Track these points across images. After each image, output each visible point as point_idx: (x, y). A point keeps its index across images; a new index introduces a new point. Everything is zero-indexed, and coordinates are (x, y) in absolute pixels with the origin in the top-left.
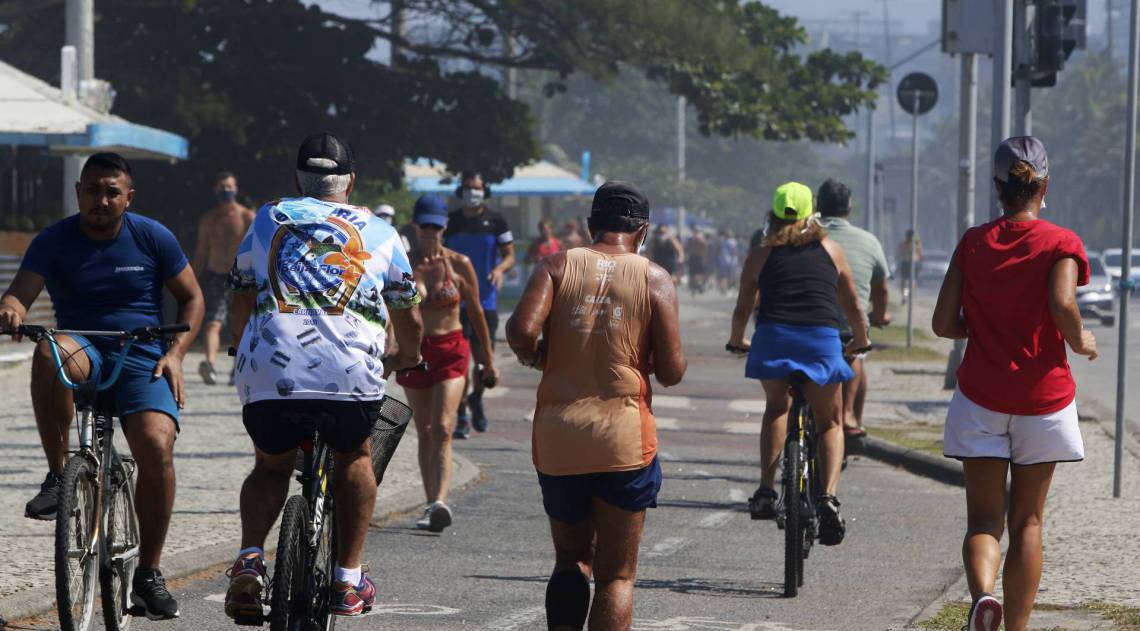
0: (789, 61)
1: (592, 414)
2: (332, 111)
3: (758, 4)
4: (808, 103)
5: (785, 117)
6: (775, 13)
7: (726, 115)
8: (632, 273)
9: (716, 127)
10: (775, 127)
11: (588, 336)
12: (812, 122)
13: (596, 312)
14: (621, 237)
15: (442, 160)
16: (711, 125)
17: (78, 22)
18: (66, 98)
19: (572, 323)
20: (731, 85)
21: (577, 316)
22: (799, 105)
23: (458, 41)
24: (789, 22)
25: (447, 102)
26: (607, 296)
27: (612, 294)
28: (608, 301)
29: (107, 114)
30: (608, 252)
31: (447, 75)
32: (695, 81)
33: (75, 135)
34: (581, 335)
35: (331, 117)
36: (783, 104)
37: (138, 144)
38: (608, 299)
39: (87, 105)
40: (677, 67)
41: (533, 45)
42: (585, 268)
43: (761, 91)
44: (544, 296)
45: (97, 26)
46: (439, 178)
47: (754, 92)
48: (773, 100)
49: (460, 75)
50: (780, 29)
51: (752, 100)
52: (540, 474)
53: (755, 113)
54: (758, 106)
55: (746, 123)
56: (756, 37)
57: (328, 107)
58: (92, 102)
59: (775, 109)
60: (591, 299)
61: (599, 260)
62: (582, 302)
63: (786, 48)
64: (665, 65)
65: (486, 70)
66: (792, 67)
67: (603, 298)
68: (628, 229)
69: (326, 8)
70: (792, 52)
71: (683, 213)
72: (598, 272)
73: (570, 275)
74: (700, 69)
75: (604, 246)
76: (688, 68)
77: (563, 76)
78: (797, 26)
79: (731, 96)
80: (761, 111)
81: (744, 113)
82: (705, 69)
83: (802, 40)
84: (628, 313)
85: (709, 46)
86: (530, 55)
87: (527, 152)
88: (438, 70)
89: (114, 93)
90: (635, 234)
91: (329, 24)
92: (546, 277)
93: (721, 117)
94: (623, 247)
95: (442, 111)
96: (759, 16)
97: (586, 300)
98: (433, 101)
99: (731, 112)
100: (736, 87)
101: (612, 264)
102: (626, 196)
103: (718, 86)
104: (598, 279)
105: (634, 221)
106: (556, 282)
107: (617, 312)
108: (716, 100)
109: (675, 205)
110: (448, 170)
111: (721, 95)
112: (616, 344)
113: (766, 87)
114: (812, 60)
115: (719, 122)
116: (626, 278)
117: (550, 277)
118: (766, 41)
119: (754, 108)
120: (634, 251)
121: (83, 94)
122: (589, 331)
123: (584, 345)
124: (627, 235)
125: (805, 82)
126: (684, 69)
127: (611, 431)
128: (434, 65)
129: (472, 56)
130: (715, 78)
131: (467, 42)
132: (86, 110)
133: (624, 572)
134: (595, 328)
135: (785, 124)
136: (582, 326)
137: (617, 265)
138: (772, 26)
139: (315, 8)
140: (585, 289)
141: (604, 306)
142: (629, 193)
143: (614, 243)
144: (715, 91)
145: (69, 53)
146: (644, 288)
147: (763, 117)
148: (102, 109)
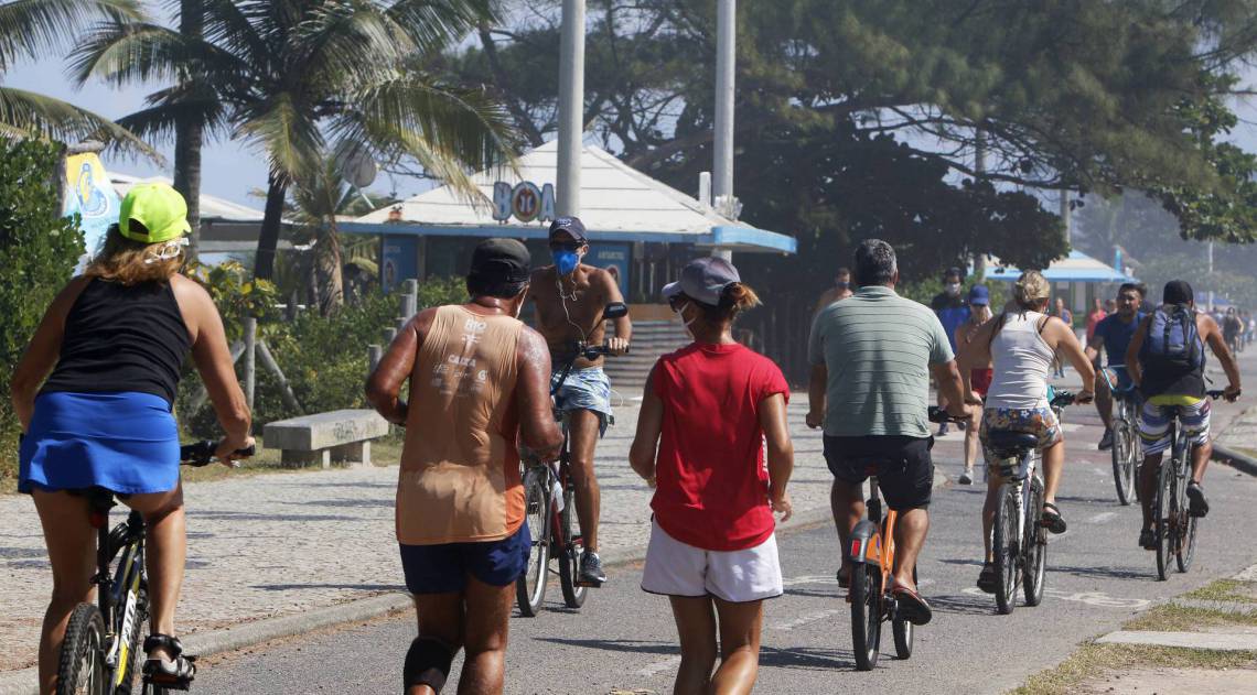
0: (1249, 186)
1: (454, 481)
2: (917, 219)
3: (1226, 143)
5: (1245, 227)
6: (1239, 150)
7: (1200, 225)
8: (502, 335)
9: (1192, 234)
10: (1236, 234)
13: (460, 373)
15: (996, 255)
16: (1189, 232)
17: (723, 154)
18: (702, 209)
19: (434, 382)
20: (1205, 203)
21: (440, 376)
23: (1006, 170)
25: (1001, 214)
26: (472, 358)
27: (478, 355)
28: (474, 363)
29: (736, 221)
30: (480, 313)
31: (1001, 193)
32: (1177, 199)
33: (704, 234)
34: (444, 397)
35: (917, 223)
36: (1243, 217)
37: (754, 242)
38: (474, 361)
39: (720, 214)
40: (1164, 189)
41: (1060, 173)
42: (453, 326)
43: (1227, 206)
44: (406, 352)
45: (737, 158)
46: (996, 268)
47: (1221, 208)
48: (1235, 215)
49: (1009, 194)
50: (1242, 163)
51: (1219, 214)
52: (401, 545)
53: (1220, 224)
54: (1223, 219)
55: (1215, 231)
56: (1223, 169)
57: (914, 216)
58: (723, 211)
59: (1236, 221)
60: (454, 360)
61: (469, 320)
62: (445, 361)
63: (1247, 177)
64: (1155, 188)
65: (1029, 191)
66: (1251, 191)
67: (468, 359)
69: (912, 145)
70: (1250, 180)
71: (1211, 295)
72: (466, 332)
74: (1181, 191)
75: (477, 307)
76: (1172, 190)
77: (1082, 195)
79: (1203, 210)
80: (1226, 222)
81: (1214, 223)
82: (1184, 190)
84: (493, 376)
85: (1182, 174)
86: (1059, 179)
87: (1058, 250)
88: (994, 191)
89: (741, 205)
91: (915, 156)
92: (412, 334)
93: (1195, 227)
94: (498, 310)
95: (997, 219)
96: (1227, 153)
97: (450, 360)
98: (990, 213)
99: (1204, 223)
100: (1209, 204)
101: (482, 326)
102: (505, 261)
103: (1194, 205)
104: (464, 339)
106: (422, 338)
107: (482, 376)
108: (1193, 215)
109: (1206, 289)
110: (1001, 262)
111: (1196, 211)
112: (479, 410)
113: (1231, 205)
115: (1194, 230)
116: (495, 339)
117: (415, 333)
118: (1231, 171)
119: (1220, 219)
121: (717, 205)
122: (452, 393)
123: (446, 408)
126: (1168, 191)
127: (474, 498)
128: (991, 189)
129: (1017, 180)
130: (1194, 198)
131: (1013, 170)
132: (720, 217)
133: (495, 642)
134: (459, 391)
135: (1243, 231)
136: (444, 387)
137: (487, 327)
138: (1236, 161)
139: (905, 145)
140: (451, 348)
141: (468, 369)
144: (1192, 209)
145: (705, 176)
146: (513, 350)
147: (1226, 226)
148: (732, 217)
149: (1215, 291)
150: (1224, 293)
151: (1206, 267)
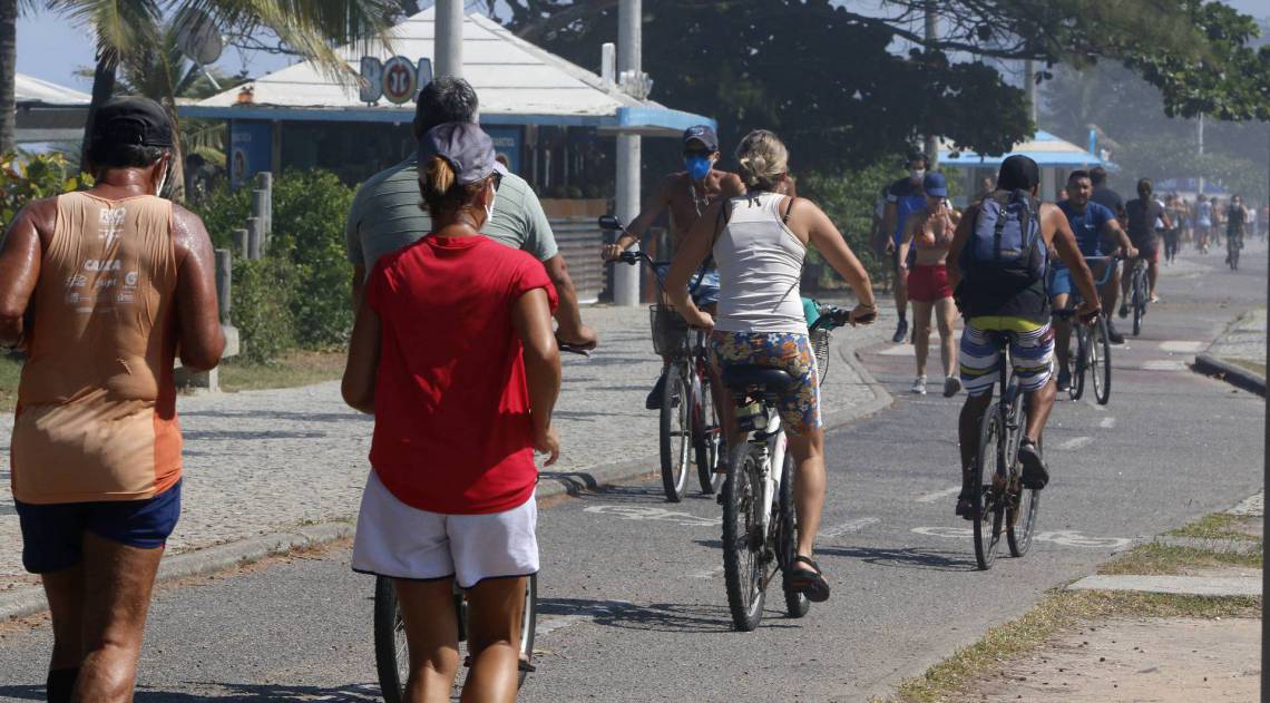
0: (1244, 53)
2: (858, 95)
3: (1218, 3)
4: (1259, 89)
5: (1240, 101)
6: (1233, 11)
7: (1187, 99)
8: (150, 224)
9: (1178, 110)
10: (1229, 110)
11: (88, 318)
12: (1261, 105)
13: (99, 282)
14: (132, 174)
15: (950, 137)
16: (1174, 108)
17: (628, 22)
18: (605, 86)
19: (66, 299)
20: (1193, 74)
21: (74, 289)
22: (1251, 90)
23: (961, 37)
24: (1245, 19)
25: (954, 89)
26: (115, 259)
27: (121, 254)
28: (117, 265)
29: (646, 100)
30: (115, 198)
31: (954, 64)
32: (1160, 70)
33: (608, 116)
35: (858, 100)
36: (1237, 89)
37: (666, 124)
38: (118, 262)
39: (626, 92)
40: (1145, 58)
41: (1024, 40)
42: (84, 221)
43: (1218, 78)
44: (30, 258)
45: (645, 26)
46: (950, 152)
47: (1212, 79)
48: (1229, 88)
49: (964, 65)
50: (1236, 26)
51: (1209, 86)
53: (1212, 98)
54: (1215, 92)
55: (1205, 107)
56: (1213, 33)
57: (854, 92)
58: (630, 89)
59: (1229, 94)
60: (93, 266)
61: (103, 210)
62: (81, 270)
63: (1241, 42)
64: (1135, 57)
65: (987, 61)
66: (1247, 58)
67: (109, 262)
68: (140, 162)
69: (850, 9)
70: (1246, 46)
72: (103, 227)
73: (63, 232)
74: (1164, 61)
75: (110, 188)
76: (1154, 60)
77: (1049, 66)
78: (1253, 22)
79: (1190, 82)
80: (1217, 96)
81: (1203, 97)
82: (1168, 59)
83: (1254, 34)
85: (1165, 40)
86: (1022, 47)
87: (1023, 130)
88: (947, 62)
89: (651, 82)
90: (151, 168)
91: (854, 22)
92: (31, 231)
93: (1181, 102)
94: (136, 188)
95: (949, 95)
96: (1218, 15)
97: (87, 267)
98: (942, 88)
99: (1192, 97)
100: (1197, 75)
101: (120, 213)
102: (136, 117)
103: (1180, 75)
104: (101, 237)
105: (148, 152)
106: (45, 239)
107: (131, 279)
108: (1178, 87)
110: (955, 145)
111: (1183, 83)
113: (1223, 76)
114: (1263, 52)
115: (1181, 106)
116: (141, 231)
117: (35, 232)
118: (1223, 35)
119: (1211, 93)
120: (150, 191)
121: (622, 81)
122: (89, 310)
123: (83, 330)
124: (140, 170)
125: (1257, 71)
126: (1150, 60)
128: (943, 58)
129: (974, 50)
130: (1180, 68)
131: (969, 37)
132: (626, 96)
134: (98, 306)
135: (1239, 107)
136: (82, 304)
137: (128, 214)
138: (1229, 23)
139: (842, 9)
140: (85, 252)
141: (111, 274)
142: (140, 112)
143: (121, 183)
144: (1178, 80)
145: (609, 48)
146: (166, 244)
147: (1219, 101)
148: (640, 95)
149: (1206, 176)
150: (1217, 178)
151: (1195, 149)
